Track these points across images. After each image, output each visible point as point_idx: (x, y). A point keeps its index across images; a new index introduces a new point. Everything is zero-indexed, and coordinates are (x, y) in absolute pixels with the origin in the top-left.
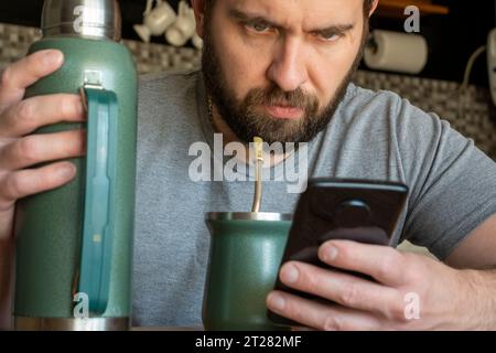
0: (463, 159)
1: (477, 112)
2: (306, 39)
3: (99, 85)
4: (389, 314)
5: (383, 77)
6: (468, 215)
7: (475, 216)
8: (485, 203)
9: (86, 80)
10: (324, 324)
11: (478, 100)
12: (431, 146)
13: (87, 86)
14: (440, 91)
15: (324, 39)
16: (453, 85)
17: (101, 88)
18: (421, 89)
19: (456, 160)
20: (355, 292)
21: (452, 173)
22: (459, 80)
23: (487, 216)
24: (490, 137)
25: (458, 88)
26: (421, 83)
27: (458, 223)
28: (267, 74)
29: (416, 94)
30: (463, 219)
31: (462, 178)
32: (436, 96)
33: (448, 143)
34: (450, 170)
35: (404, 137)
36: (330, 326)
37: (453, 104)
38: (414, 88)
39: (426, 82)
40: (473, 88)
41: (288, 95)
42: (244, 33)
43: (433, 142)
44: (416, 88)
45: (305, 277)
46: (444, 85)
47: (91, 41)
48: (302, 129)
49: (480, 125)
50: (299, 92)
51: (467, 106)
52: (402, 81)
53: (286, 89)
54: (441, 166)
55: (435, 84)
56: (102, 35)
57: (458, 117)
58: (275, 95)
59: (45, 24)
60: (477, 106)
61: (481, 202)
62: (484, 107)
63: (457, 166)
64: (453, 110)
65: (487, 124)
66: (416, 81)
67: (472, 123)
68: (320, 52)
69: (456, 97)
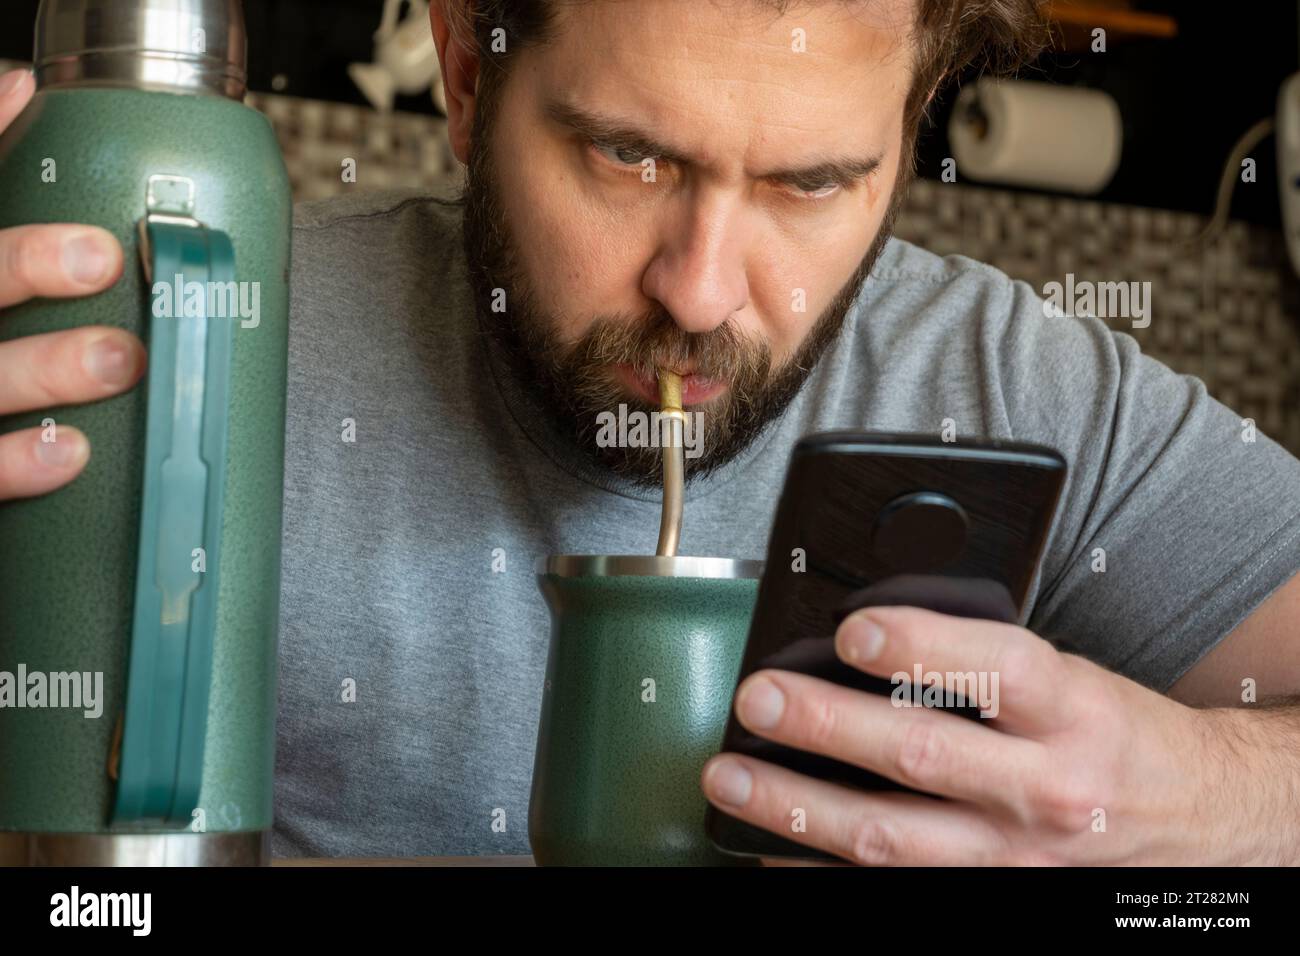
0: (1183, 444)
1: (1250, 293)
2: (750, 195)
3: (188, 216)
4: (1025, 811)
5: (1004, 201)
6: (1207, 596)
7: (1225, 597)
8: (1251, 559)
9: (151, 201)
10: (854, 840)
11: (1253, 263)
12: (1096, 417)
13: (153, 219)
14: (1154, 237)
15: (801, 194)
16: (1188, 224)
17: (191, 223)
18: (1105, 232)
19: (1165, 447)
20: (932, 746)
21: (1156, 485)
22: (1203, 208)
23: (1255, 597)
24: (1284, 359)
25: (1200, 231)
26: (1104, 217)
27: (1181, 617)
28: (643, 283)
29: (1091, 246)
30: (1195, 605)
31: (1185, 495)
32: (1142, 252)
33: (1140, 402)
34: (1153, 476)
35: (1022, 397)
36: (870, 845)
37: (1186, 272)
38: (1084, 229)
39: (1117, 215)
40: (1239, 231)
41: (694, 341)
42: (585, 170)
43: (1099, 403)
44: (1088, 230)
45: (802, 710)
46: (1165, 222)
47: (164, 97)
48: (725, 426)
49: (1260, 327)
50: (724, 334)
51: (1226, 277)
52: (1054, 211)
53: (691, 329)
54: (1129, 467)
55: (1141, 219)
56: (194, 83)
57: (1201, 306)
58: (662, 342)
59: (41, 55)
60: (1251, 279)
61: (1238, 558)
62: (1269, 281)
63: (1169, 463)
64: (1189, 288)
65: (1276, 325)
66: (1091, 213)
67: (1237, 322)
68: (786, 230)
69: (1195, 253)
